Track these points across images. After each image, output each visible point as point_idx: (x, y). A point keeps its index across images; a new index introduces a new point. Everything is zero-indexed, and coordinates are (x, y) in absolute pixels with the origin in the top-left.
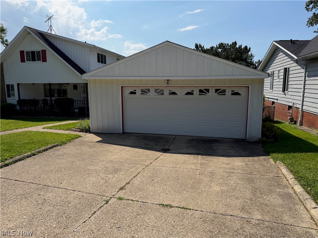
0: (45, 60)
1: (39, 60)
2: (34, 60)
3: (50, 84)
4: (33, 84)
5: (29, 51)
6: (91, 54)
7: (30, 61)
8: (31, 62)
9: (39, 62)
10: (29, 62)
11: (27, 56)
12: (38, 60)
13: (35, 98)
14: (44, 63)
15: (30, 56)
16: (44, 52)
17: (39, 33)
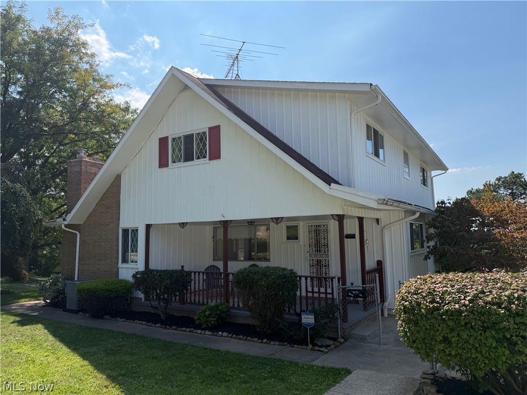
0: (215, 155)
1: (202, 155)
2: (189, 157)
3: (225, 224)
4: (183, 225)
5: (179, 135)
6: (353, 120)
7: (180, 161)
8: (181, 164)
9: (202, 161)
10: (177, 164)
11: (173, 150)
12: (198, 158)
13: (183, 267)
14: (215, 162)
15: (180, 150)
16: (215, 131)
17: (206, 85)
